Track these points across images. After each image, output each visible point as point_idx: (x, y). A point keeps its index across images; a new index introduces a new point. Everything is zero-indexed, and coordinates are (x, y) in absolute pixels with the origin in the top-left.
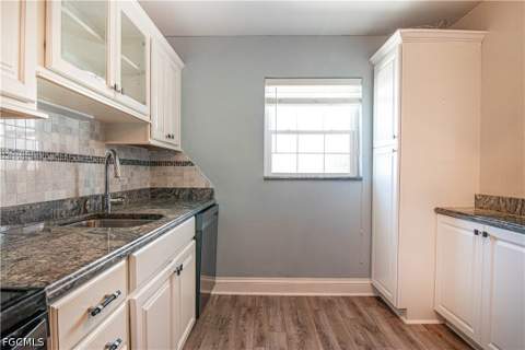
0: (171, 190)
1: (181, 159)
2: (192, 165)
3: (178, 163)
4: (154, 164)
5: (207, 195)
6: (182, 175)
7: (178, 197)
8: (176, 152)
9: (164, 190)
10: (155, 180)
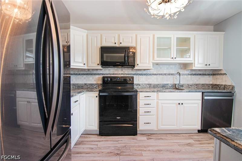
0: (218, 85)
1: (222, 72)
2: (226, 75)
3: (221, 74)
4: (214, 75)
5: (231, 88)
6: (222, 79)
7: (220, 88)
8: (220, 70)
9: (216, 85)
10: (214, 81)
